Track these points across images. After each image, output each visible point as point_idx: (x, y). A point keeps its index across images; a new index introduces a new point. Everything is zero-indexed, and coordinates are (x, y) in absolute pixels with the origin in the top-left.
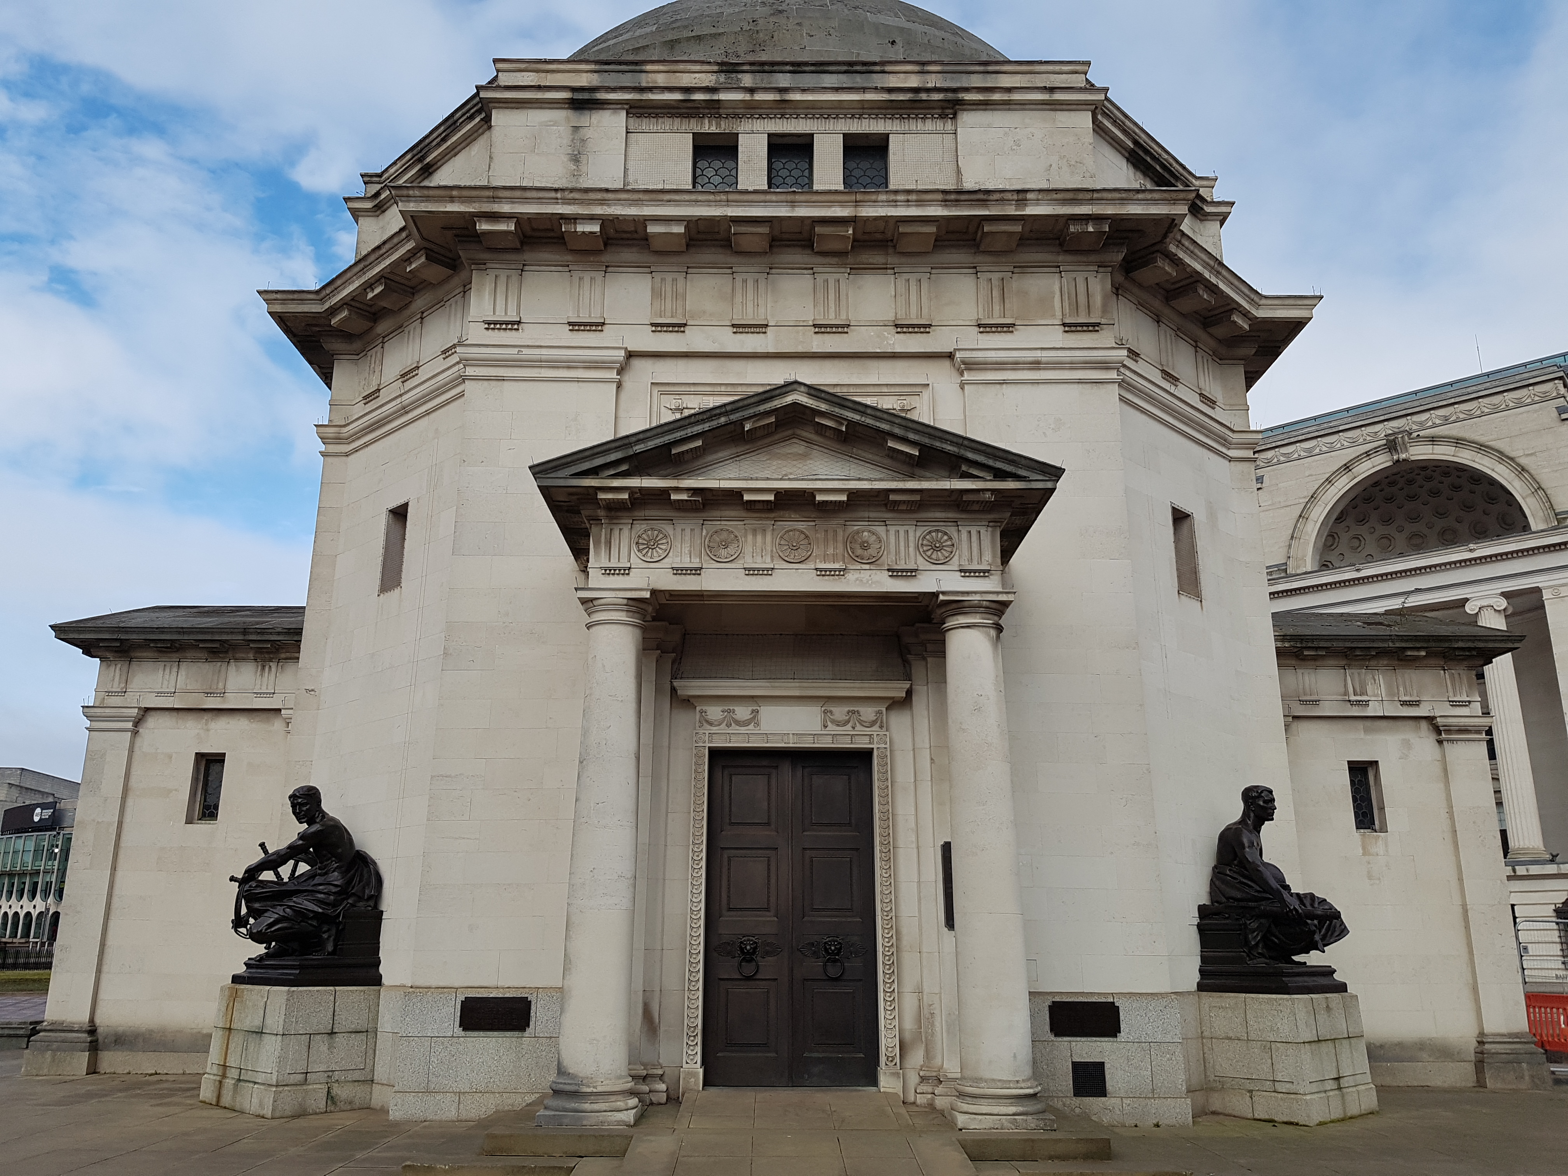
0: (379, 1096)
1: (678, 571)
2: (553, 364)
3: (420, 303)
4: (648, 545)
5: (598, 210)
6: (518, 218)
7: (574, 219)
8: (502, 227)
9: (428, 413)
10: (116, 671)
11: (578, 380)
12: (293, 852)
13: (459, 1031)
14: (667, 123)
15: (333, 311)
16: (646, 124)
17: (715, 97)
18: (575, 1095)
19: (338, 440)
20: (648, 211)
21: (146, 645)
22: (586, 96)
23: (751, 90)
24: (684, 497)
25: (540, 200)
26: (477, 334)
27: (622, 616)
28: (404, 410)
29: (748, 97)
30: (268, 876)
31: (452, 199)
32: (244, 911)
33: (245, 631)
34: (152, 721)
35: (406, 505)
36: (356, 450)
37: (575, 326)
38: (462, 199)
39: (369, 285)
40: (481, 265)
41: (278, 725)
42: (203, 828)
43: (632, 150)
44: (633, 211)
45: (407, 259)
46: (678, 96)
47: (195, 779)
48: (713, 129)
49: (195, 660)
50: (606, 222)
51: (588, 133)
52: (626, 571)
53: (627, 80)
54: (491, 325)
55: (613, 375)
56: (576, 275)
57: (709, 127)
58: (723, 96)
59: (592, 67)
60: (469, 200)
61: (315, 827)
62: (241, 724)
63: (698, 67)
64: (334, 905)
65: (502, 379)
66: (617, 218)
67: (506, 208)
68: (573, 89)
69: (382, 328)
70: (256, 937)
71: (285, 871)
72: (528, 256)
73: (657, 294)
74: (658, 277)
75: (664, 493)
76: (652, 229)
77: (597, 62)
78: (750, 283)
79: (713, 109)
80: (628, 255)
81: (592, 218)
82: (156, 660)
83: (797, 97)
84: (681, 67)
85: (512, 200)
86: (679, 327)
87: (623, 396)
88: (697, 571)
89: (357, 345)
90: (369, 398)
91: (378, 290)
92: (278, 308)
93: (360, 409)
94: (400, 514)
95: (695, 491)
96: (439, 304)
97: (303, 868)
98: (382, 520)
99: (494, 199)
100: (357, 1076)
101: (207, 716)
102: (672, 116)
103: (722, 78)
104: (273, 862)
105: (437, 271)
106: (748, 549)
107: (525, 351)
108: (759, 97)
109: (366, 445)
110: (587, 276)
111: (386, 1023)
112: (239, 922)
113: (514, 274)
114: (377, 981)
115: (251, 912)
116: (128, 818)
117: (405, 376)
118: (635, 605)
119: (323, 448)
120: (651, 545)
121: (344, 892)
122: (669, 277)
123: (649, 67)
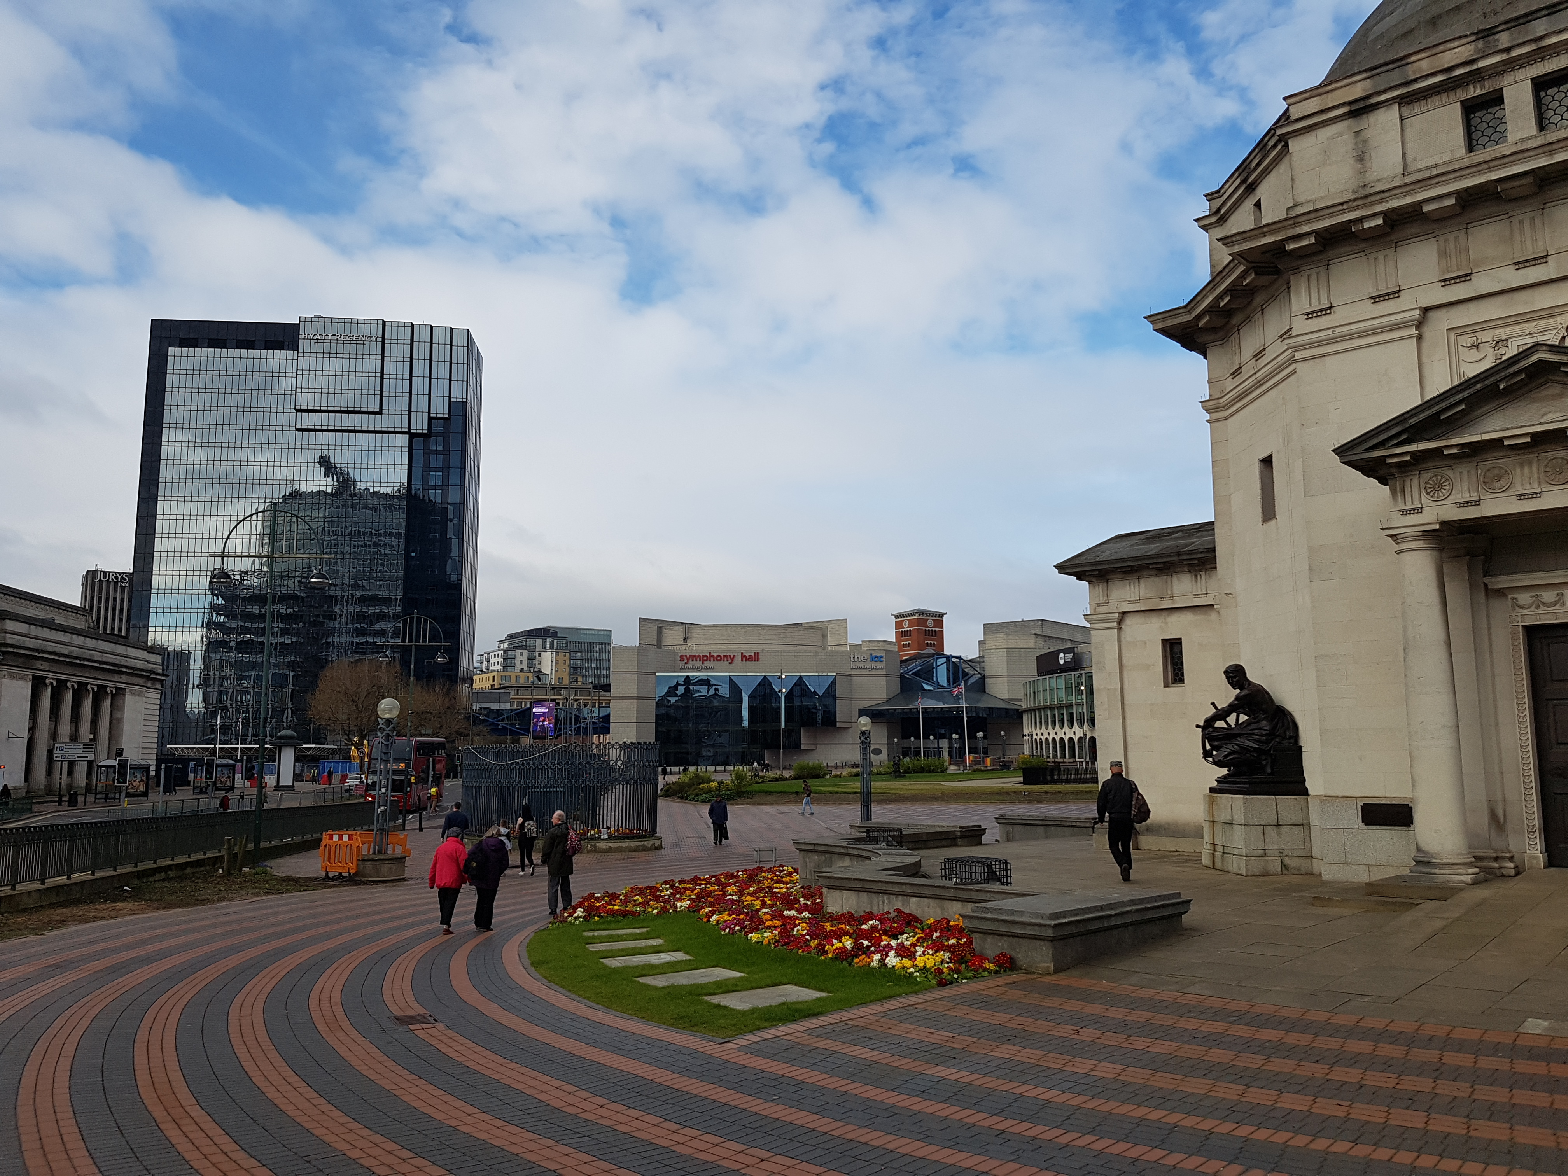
0: (1317, 866)
1: (1461, 505)
2: (1362, 334)
3: (1258, 300)
4: (1434, 489)
5: (1379, 208)
6: (1317, 233)
7: (1361, 220)
8: (1305, 242)
9: (1276, 385)
10: (1100, 589)
11: (1384, 342)
12: (1232, 708)
13: (1363, 826)
14: (1436, 100)
15: (1199, 317)
16: (1417, 108)
17: (1475, 67)
18: (1428, 864)
19: (1218, 409)
20: (1419, 197)
21: (1115, 571)
22: (1361, 105)
23: (1508, 50)
24: (1455, 451)
25: (1331, 216)
26: (1300, 325)
27: (1420, 544)
28: (1259, 383)
29: (1505, 57)
30: (1220, 724)
31: (1264, 235)
32: (1208, 747)
33: (1178, 554)
34: (1129, 621)
35: (1270, 456)
36: (1231, 415)
37: (1376, 299)
38: (1272, 232)
39: (1220, 297)
40: (1296, 270)
41: (1213, 616)
42: (1175, 690)
43: (1410, 133)
44: (1408, 200)
45: (1243, 276)
46: (1440, 78)
47: (1165, 657)
48: (1479, 92)
49: (1149, 576)
50: (1385, 214)
51: (1368, 134)
52: (1420, 510)
53: (1395, 77)
54: (1310, 315)
55: (1413, 331)
56: (1372, 256)
57: (1474, 91)
58: (1481, 64)
59: (1365, 75)
60: (1278, 230)
61: (1245, 692)
62: (1188, 618)
63: (1456, 43)
64: (1267, 742)
65: (1324, 356)
66: (1394, 210)
67: (1306, 229)
68: (1350, 103)
69: (1235, 321)
70: (1219, 764)
71: (1232, 719)
72: (1330, 254)
73: (1443, 254)
74: (1441, 238)
75: (1439, 450)
76: (1426, 208)
77: (1366, 71)
78: (1527, 223)
79: (1477, 76)
80: (1414, 229)
81: (1375, 215)
82: (1124, 579)
83: (1554, 40)
84: (1441, 48)
85: (1309, 222)
86: (1466, 277)
87: (1425, 345)
88: (1477, 503)
89: (1221, 334)
90: (1236, 373)
91: (1227, 299)
92: (1160, 325)
93: (1230, 384)
94: (1267, 462)
95: (1463, 446)
96: (1272, 298)
97: (1243, 718)
98: (1256, 471)
99: (1296, 225)
100: (1300, 853)
101: (1164, 614)
102: (1439, 93)
103: (1480, 44)
104: (1222, 714)
105: (1265, 280)
106: (1517, 480)
107: (1338, 330)
108: (1515, 53)
109: (1237, 411)
110: (1381, 256)
111: (1315, 820)
112: (1206, 754)
113: (1322, 270)
114: (1305, 792)
115: (1213, 748)
116: (1126, 686)
117: (1258, 356)
118: (1429, 535)
119: (1208, 417)
120: (1438, 487)
121: (1272, 734)
122: (1451, 237)
123: (1413, 59)
